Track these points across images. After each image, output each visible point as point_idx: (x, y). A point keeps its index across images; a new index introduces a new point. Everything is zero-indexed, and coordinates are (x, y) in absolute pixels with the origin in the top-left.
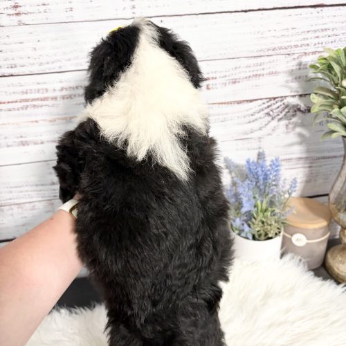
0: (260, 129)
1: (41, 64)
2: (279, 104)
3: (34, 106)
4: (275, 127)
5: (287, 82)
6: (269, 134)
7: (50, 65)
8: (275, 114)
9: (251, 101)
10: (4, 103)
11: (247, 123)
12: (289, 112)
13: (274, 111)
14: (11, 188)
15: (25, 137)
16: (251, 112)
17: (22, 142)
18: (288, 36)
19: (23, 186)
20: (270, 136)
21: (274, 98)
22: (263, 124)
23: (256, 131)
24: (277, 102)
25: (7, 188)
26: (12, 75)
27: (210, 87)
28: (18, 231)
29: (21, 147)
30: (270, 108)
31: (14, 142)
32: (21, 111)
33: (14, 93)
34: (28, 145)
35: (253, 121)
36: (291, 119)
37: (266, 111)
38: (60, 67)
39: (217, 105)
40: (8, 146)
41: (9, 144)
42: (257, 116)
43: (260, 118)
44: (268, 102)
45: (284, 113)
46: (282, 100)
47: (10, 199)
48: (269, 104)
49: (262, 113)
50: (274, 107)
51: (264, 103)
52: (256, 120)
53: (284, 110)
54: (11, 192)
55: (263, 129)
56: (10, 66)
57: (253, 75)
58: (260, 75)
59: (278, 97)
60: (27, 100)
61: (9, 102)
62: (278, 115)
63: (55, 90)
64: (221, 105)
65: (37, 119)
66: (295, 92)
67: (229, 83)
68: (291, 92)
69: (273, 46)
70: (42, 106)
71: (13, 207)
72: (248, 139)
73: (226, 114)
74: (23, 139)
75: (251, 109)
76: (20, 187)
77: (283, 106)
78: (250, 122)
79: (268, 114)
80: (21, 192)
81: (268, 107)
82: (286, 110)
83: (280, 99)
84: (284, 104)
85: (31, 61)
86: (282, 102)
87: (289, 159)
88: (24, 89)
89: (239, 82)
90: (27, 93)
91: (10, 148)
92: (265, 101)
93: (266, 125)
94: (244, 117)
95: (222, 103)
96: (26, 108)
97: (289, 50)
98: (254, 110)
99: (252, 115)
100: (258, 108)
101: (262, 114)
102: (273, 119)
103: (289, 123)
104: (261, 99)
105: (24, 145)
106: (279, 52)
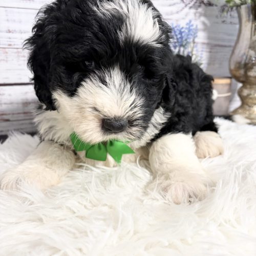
4: (187, 13)
8: (188, 3)
12: (196, 2)
20: (184, 20)
36: (197, 9)
45: (193, 3)
102: (186, 6)
103: (196, 12)
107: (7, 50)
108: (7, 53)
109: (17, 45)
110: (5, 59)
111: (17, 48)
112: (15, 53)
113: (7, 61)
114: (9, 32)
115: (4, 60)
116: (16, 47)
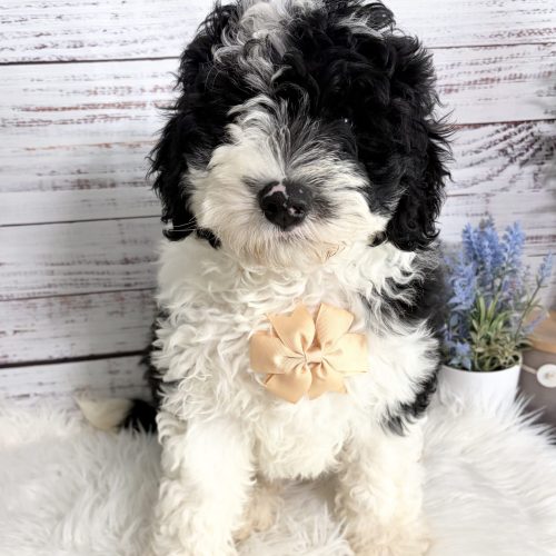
0: (489, 178)
1: (124, 43)
2: (523, 134)
3: (106, 117)
4: (514, 177)
5: (539, 94)
6: (503, 189)
7: (139, 46)
8: (517, 153)
9: (476, 126)
10: (56, 110)
11: (467, 166)
12: (540, 149)
13: (515, 147)
14: (53, 265)
15: (85, 173)
16: (474, 146)
17: (79, 181)
18: (545, 11)
19: (74, 263)
20: (505, 193)
21: (516, 124)
22: (496, 169)
23: (482, 181)
24: (520, 131)
25: (47, 264)
26: (74, 61)
28: (57, 346)
29: (77, 191)
30: (508, 141)
31: (66, 181)
32: (83, 126)
33: (75, 92)
34: (89, 187)
35: (478, 163)
36: (542, 163)
37: (501, 145)
38: (155, 50)
40: (55, 188)
41: (58, 184)
42: (485, 154)
43: (490, 158)
44: (505, 129)
45: (531, 151)
46: (530, 128)
47: (50, 286)
48: (506, 133)
49: (494, 149)
50: (515, 139)
51: (498, 131)
52: (483, 161)
53: (531, 146)
54: (52, 273)
55: (495, 178)
56: (72, 44)
57: (483, 80)
58: (493, 80)
59: (523, 122)
60: (94, 106)
61: (64, 109)
62: (521, 155)
63: (143, 90)
65: (107, 142)
66: (552, 113)
68: (546, 113)
69: (519, 28)
70: (118, 118)
71: (52, 300)
72: (466, 195)
74: (82, 177)
75: (474, 141)
76: (68, 264)
77: (530, 138)
78: (471, 165)
79: (504, 152)
80: (70, 273)
81: (505, 138)
82: (536, 147)
83: (525, 125)
84: (532, 134)
85: (109, 37)
86: (530, 131)
87: (537, 238)
88: (91, 85)
89: (457, 91)
90: (95, 93)
91: (58, 192)
92: (500, 127)
93: (499, 171)
94: (464, 155)
96: (92, 121)
97: (546, 36)
98: (480, 143)
99: (476, 152)
100: (487, 140)
101: (493, 151)
102: (511, 161)
103: (540, 170)
104: (493, 124)
105: (81, 187)
106: (528, 38)
107: (123, 294)
108: (122, 299)
109: (141, 283)
110: (120, 310)
111: (141, 290)
112: (138, 298)
113: (122, 314)
114: (126, 261)
115: (117, 312)
116: (138, 287)
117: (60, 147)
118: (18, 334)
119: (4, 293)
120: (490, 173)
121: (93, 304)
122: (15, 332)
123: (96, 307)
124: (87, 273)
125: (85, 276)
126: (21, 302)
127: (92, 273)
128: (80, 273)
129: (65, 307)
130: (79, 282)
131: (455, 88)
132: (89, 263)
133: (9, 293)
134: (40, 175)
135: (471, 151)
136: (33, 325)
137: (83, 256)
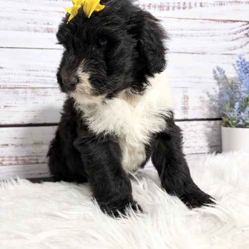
0: (241, 47)
9: (234, 21)
11: (231, 41)
14: (30, 71)
15: (52, 25)
16: (234, 31)
17: (48, 28)
19: (41, 70)
22: (244, 43)
23: (238, 48)
25: (26, 70)
27: (203, 5)
28: (27, 117)
29: (46, 34)
31: (41, 28)
35: (236, 39)
37: (246, 32)
39: (208, 21)
40: (35, 31)
41: (37, 29)
42: (239, 35)
43: (241, 37)
44: (246, 24)
47: (27, 82)
48: (247, 26)
51: (243, 25)
52: (238, 38)
54: (29, 75)
55: (244, 47)
57: (235, 1)
58: (239, 2)
64: (210, 21)
67: (217, 4)
71: (27, 90)
72: (232, 54)
73: (215, 30)
74: (49, 26)
75: (234, 28)
76: (38, 71)
78: (233, 40)
79: (247, 35)
80: (38, 76)
81: (247, 29)
89: (224, 4)
91: (37, 33)
92: (244, 23)
93: (245, 44)
94: (229, 35)
95: (211, 20)
98: (236, 30)
99: (235, 34)
100: (239, 29)
101: (242, 34)
104: (241, 21)
105: (49, 32)
117: (40, 10)
118: (6, 108)
119: (2, 84)
120: (242, 45)
121: (48, 94)
122: (5, 106)
123: (50, 95)
124: (47, 76)
125: (46, 78)
126: (10, 90)
127: (50, 77)
128: (43, 76)
129: (33, 94)
130: (42, 81)
131: (223, 3)
132: (49, 71)
133: (5, 84)
134: (28, 23)
135: (232, 33)
136: (15, 103)
137: (46, 67)
